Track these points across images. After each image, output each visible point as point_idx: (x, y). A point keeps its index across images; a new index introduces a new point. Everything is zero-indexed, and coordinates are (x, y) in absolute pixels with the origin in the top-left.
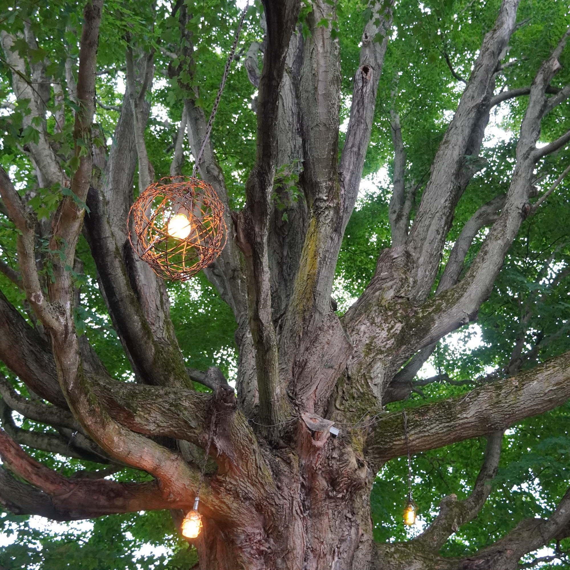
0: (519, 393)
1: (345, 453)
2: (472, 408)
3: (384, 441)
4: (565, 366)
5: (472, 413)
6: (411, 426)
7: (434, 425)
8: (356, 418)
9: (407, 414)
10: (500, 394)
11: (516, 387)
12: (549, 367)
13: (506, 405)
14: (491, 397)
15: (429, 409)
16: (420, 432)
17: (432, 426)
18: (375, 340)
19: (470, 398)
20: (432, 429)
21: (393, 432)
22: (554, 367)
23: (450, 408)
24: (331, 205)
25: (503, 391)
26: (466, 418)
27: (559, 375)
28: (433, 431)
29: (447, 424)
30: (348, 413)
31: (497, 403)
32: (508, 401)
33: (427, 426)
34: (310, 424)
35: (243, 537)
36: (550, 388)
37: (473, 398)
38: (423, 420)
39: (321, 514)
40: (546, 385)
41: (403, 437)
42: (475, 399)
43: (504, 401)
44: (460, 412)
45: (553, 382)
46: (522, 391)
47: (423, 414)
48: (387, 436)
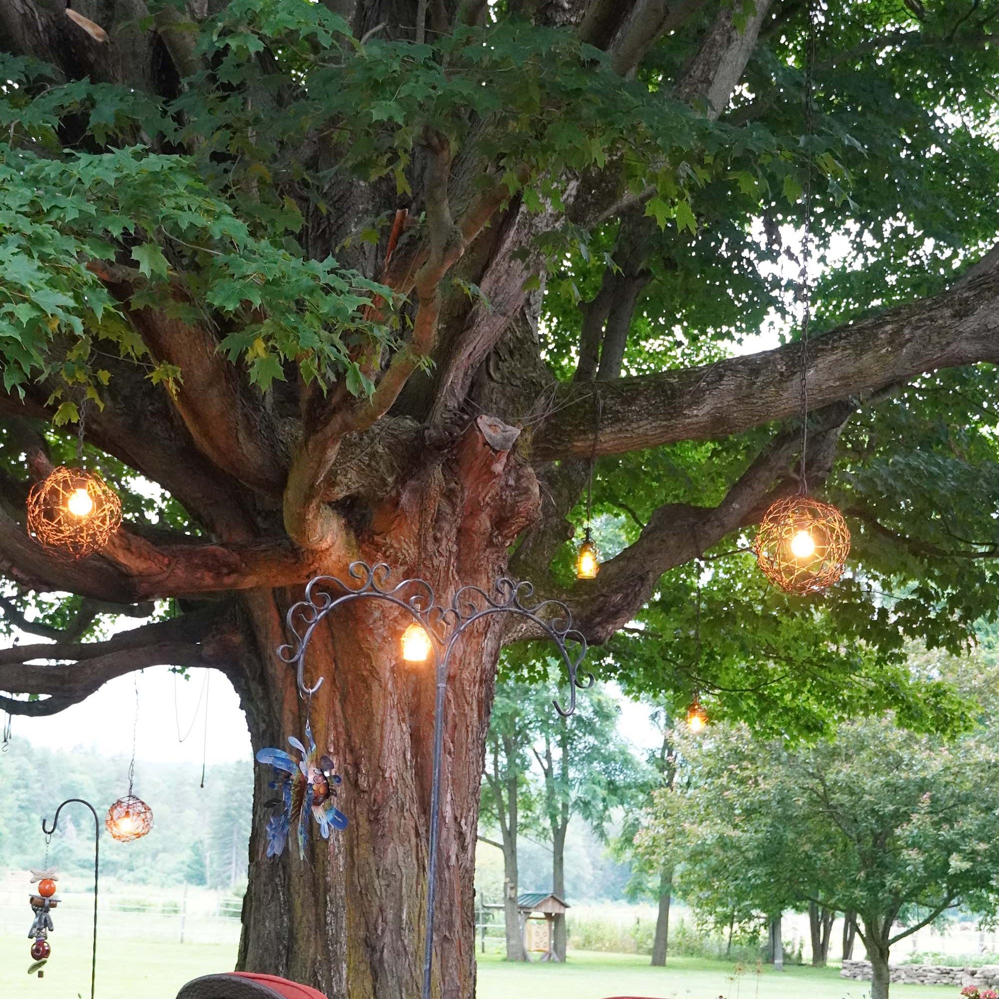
0: (784, 385)
1: (522, 477)
2: (709, 401)
3: (559, 439)
4: (862, 350)
5: (707, 408)
6: (607, 419)
7: (645, 422)
8: (522, 399)
9: (604, 398)
10: (754, 383)
11: (782, 374)
12: (837, 348)
13: (760, 402)
14: (739, 387)
15: (640, 393)
16: (620, 431)
17: (641, 423)
18: (536, 220)
19: (708, 384)
20: (639, 427)
21: (576, 426)
22: (845, 349)
23: (673, 396)
24: (573, 19)
25: (761, 378)
26: (697, 416)
27: (848, 363)
28: (641, 431)
29: (665, 423)
30: (509, 389)
31: (747, 397)
32: (764, 396)
33: (632, 421)
34: (490, 437)
35: (377, 614)
36: (831, 383)
37: (713, 382)
38: (629, 411)
39: (476, 571)
40: (826, 376)
41: (591, 436)
42: (715, 385)
43: (758, 395)
44: (690, 406)
45: (837, 375)
46: (789, 383)
47: (628, 401)
48: (565, 431)
